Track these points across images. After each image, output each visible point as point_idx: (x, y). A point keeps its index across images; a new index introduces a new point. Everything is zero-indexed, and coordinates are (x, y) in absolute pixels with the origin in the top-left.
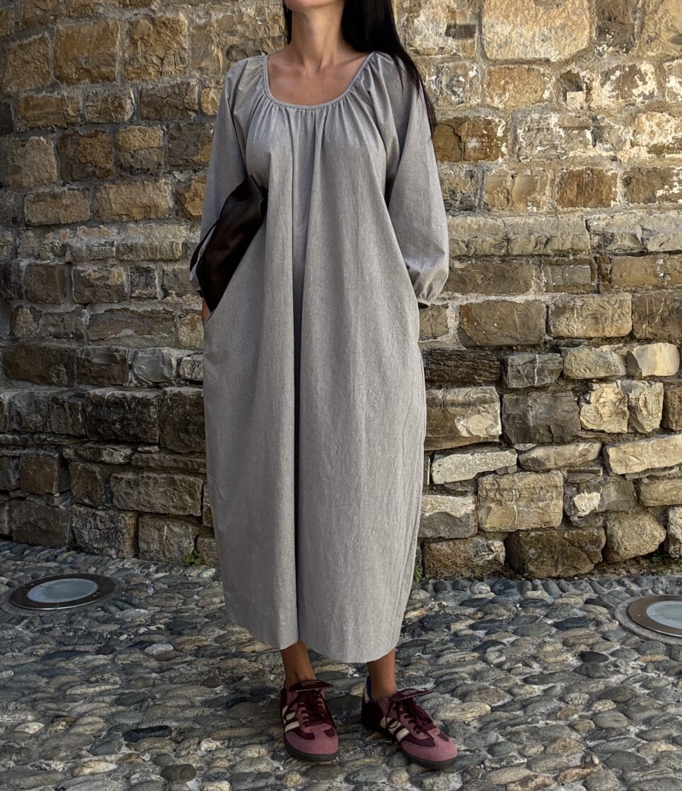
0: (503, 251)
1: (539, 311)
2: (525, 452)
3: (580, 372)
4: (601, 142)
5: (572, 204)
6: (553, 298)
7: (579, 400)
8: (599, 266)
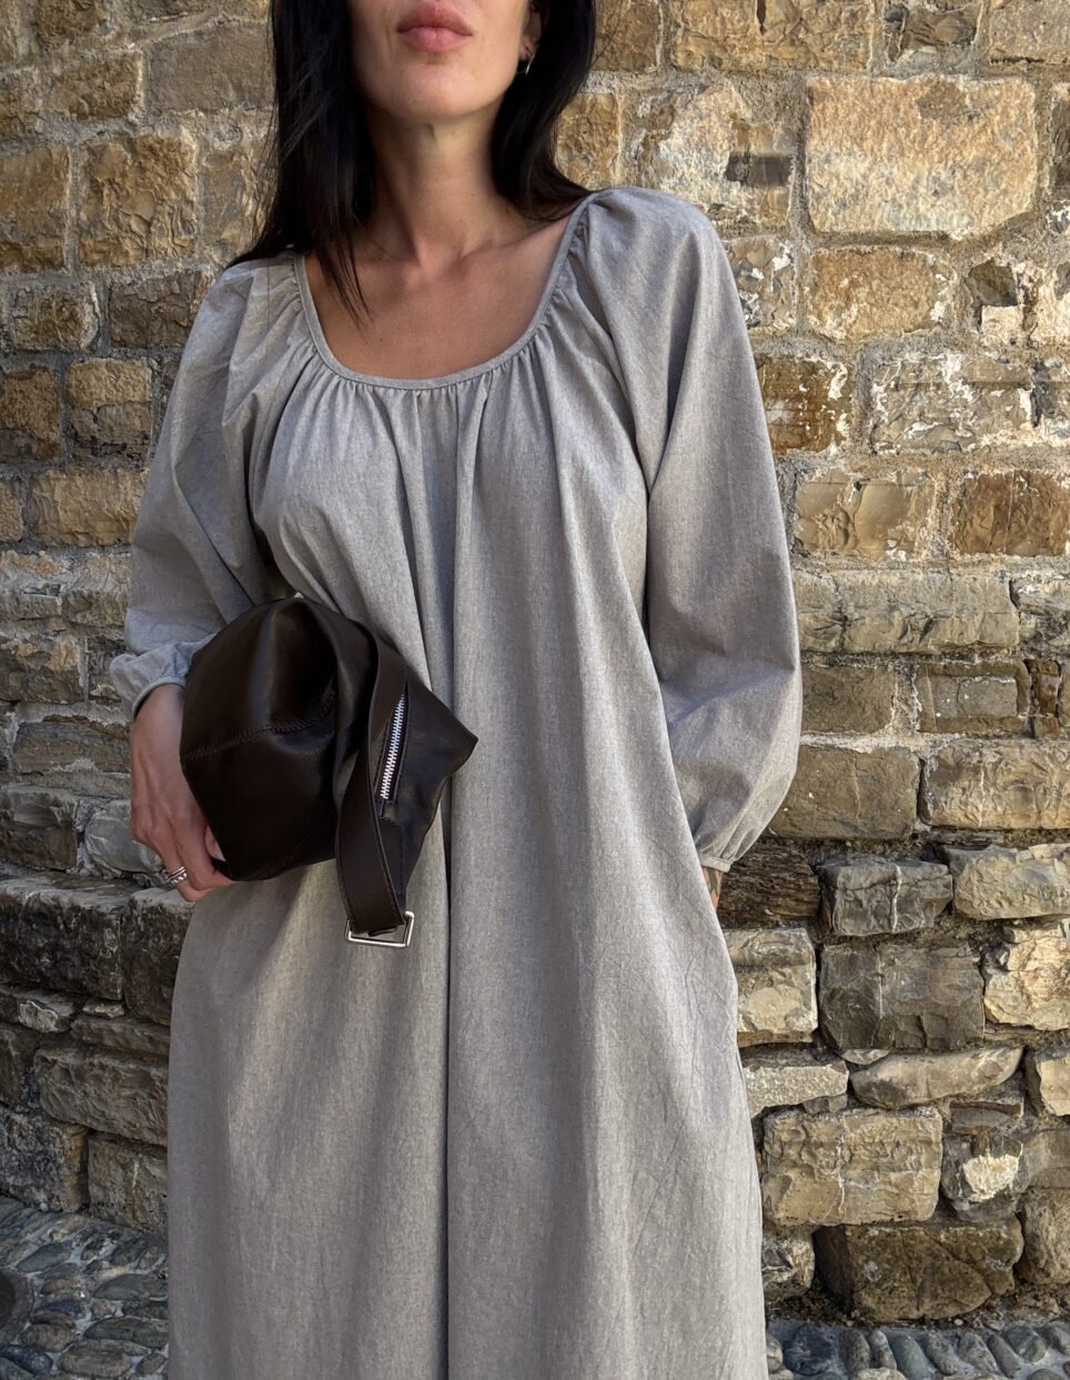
0: (833, 643)
1: (904, 771)
2: (866, 1068)
3: (988, 906)
4: (1051, 415)
5: (983, 546)
6: (935, 744)
7: (983, 960)
8: (1036, 684)
